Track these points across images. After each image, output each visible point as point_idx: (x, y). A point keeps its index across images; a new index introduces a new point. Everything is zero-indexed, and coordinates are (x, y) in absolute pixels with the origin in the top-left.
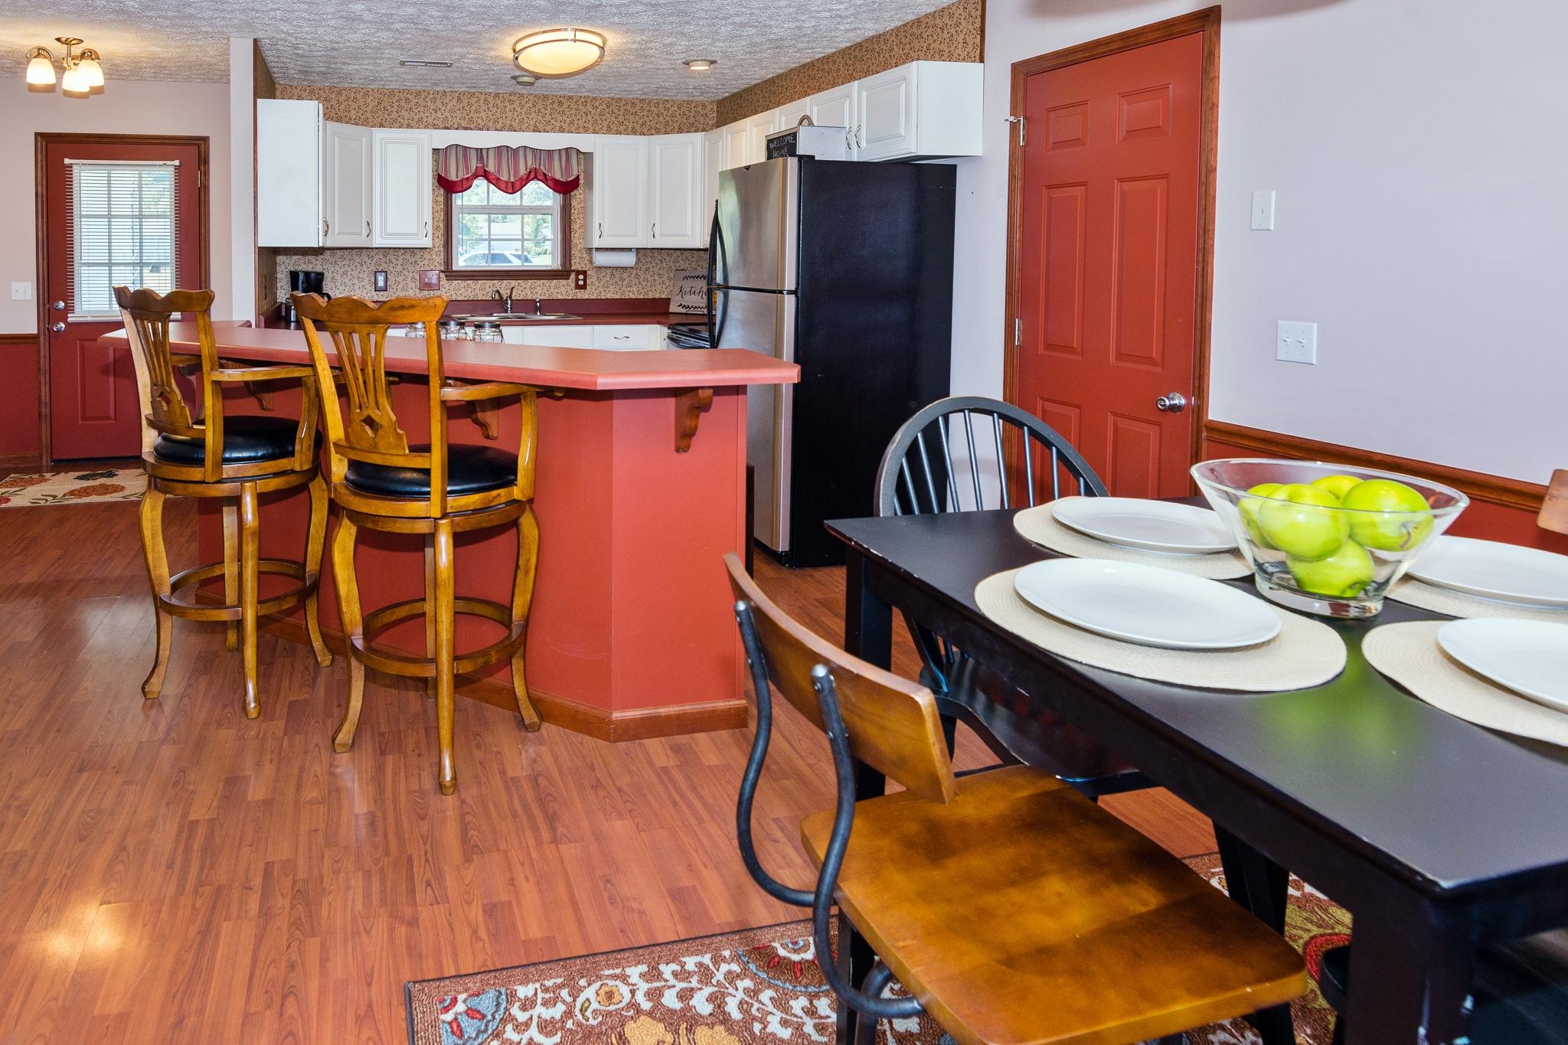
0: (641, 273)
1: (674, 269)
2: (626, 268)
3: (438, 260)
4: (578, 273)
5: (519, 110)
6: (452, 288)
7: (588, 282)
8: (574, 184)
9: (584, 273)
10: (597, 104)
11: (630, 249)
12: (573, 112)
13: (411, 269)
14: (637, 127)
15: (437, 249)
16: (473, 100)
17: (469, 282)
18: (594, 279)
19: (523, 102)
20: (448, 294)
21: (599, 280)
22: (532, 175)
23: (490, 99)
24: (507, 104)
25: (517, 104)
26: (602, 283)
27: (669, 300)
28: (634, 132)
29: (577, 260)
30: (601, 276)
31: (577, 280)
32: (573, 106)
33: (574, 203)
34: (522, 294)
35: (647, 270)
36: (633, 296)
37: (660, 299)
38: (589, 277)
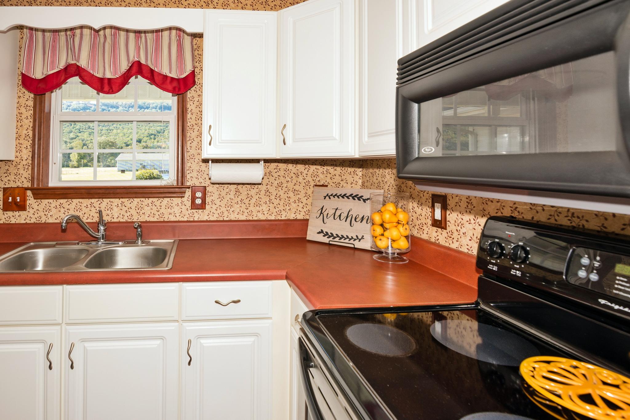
0: (272, 189)
1: (312, 184)
2: (253, 184)
3: (25, 175)
4: (195, 189)
6: (41, 208)
7: (208, 200)
8: (189, 82)
9: (203, 190)
11: (257, 161)
15: (24, 162)
17: (62, 201)
18: (215, 197)
20: (36, 216)
21: (221, 198)
26: (225, 201)
27: (305, 222)
29: (194, 174)
30: (223, 193)
31: (194, 198)
33: (191, 106)
34: (126, 215)
35: (280, 185)
36: (262, 217)
37: (296, 220)
38: (208, 195)
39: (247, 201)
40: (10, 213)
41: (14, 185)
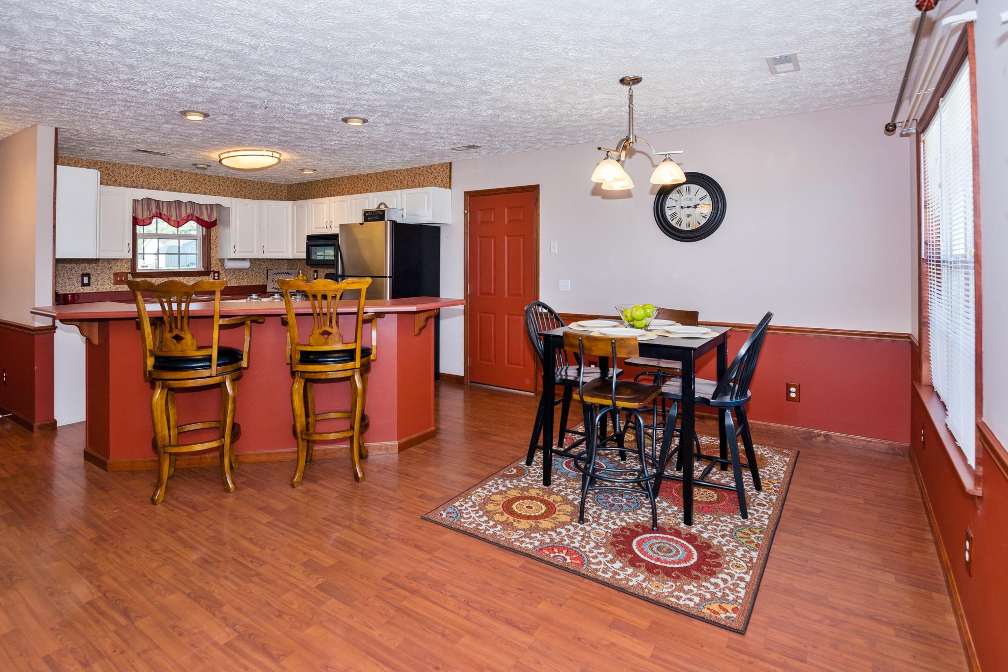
1: (266, 269)
2: (241, 269)
3: (127, 266)
4: (215, 272)
5: (180, 180)
7: (220, 277)
8: (214, 224)
9: (218, 272)
10: (225, 181)
11: (247, 259)
12: (212, 184)
13: (108, 271)
14: (247, 195)
16: (151, 172)
17: (145, 278)
18: (224, 275)
19: (183, 176)
22: (190, 218)
23: (162, 172)
24: (173, 176)
25: (178, 177)
26: (228, 277)
27: (264, 284)
28: (245, 197)
29: (214, 265)
30: (227, 274)
31: (214, 276)
32: (211, 180)
33: (212, 234)
35: (252, 270)
36: (244, 284)
37: (259, 285)
38: (221, 275)
39: (238, 277)
40: (118, 286)
41: (120, 272)
